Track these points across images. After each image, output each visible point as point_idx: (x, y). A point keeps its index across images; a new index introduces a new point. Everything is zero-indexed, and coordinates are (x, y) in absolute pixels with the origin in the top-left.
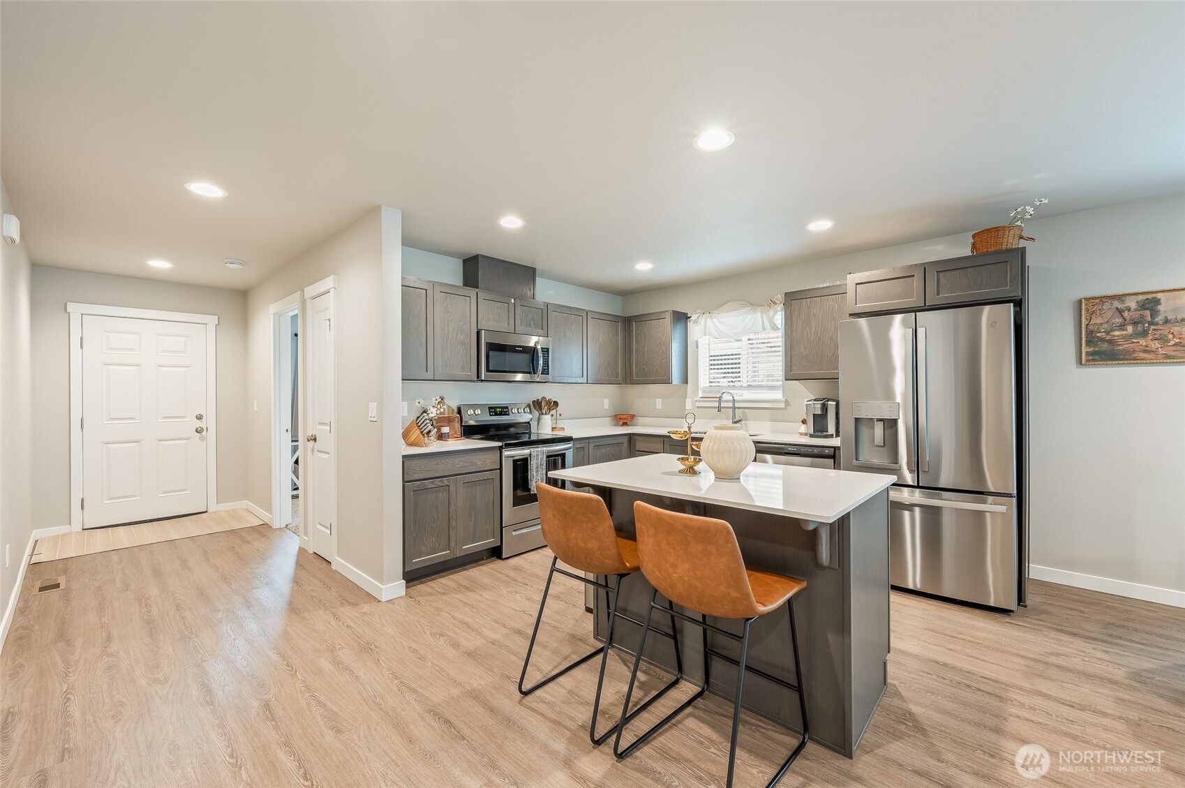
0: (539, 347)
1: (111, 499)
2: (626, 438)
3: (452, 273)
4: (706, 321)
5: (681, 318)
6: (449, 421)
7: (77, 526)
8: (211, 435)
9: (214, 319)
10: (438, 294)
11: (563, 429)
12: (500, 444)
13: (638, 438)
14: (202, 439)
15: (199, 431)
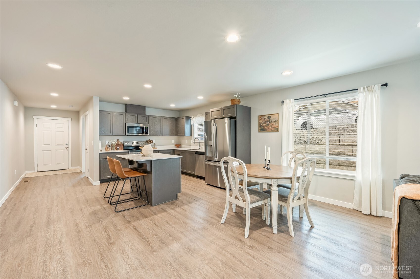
0: (144, 127)
1: (44, 164)
2: (172, 151)
3: (121, 109)
4: (194, 119)
5: (189, 118)
6: (120, 145)
7: (36, 171)
8: (70, 149)
9: (70, 119)
10: (113, 115)
11: (157, 148)
12: (129, 151)
13: (175, 150)
14: (67, 150)
15: (67, 148)
